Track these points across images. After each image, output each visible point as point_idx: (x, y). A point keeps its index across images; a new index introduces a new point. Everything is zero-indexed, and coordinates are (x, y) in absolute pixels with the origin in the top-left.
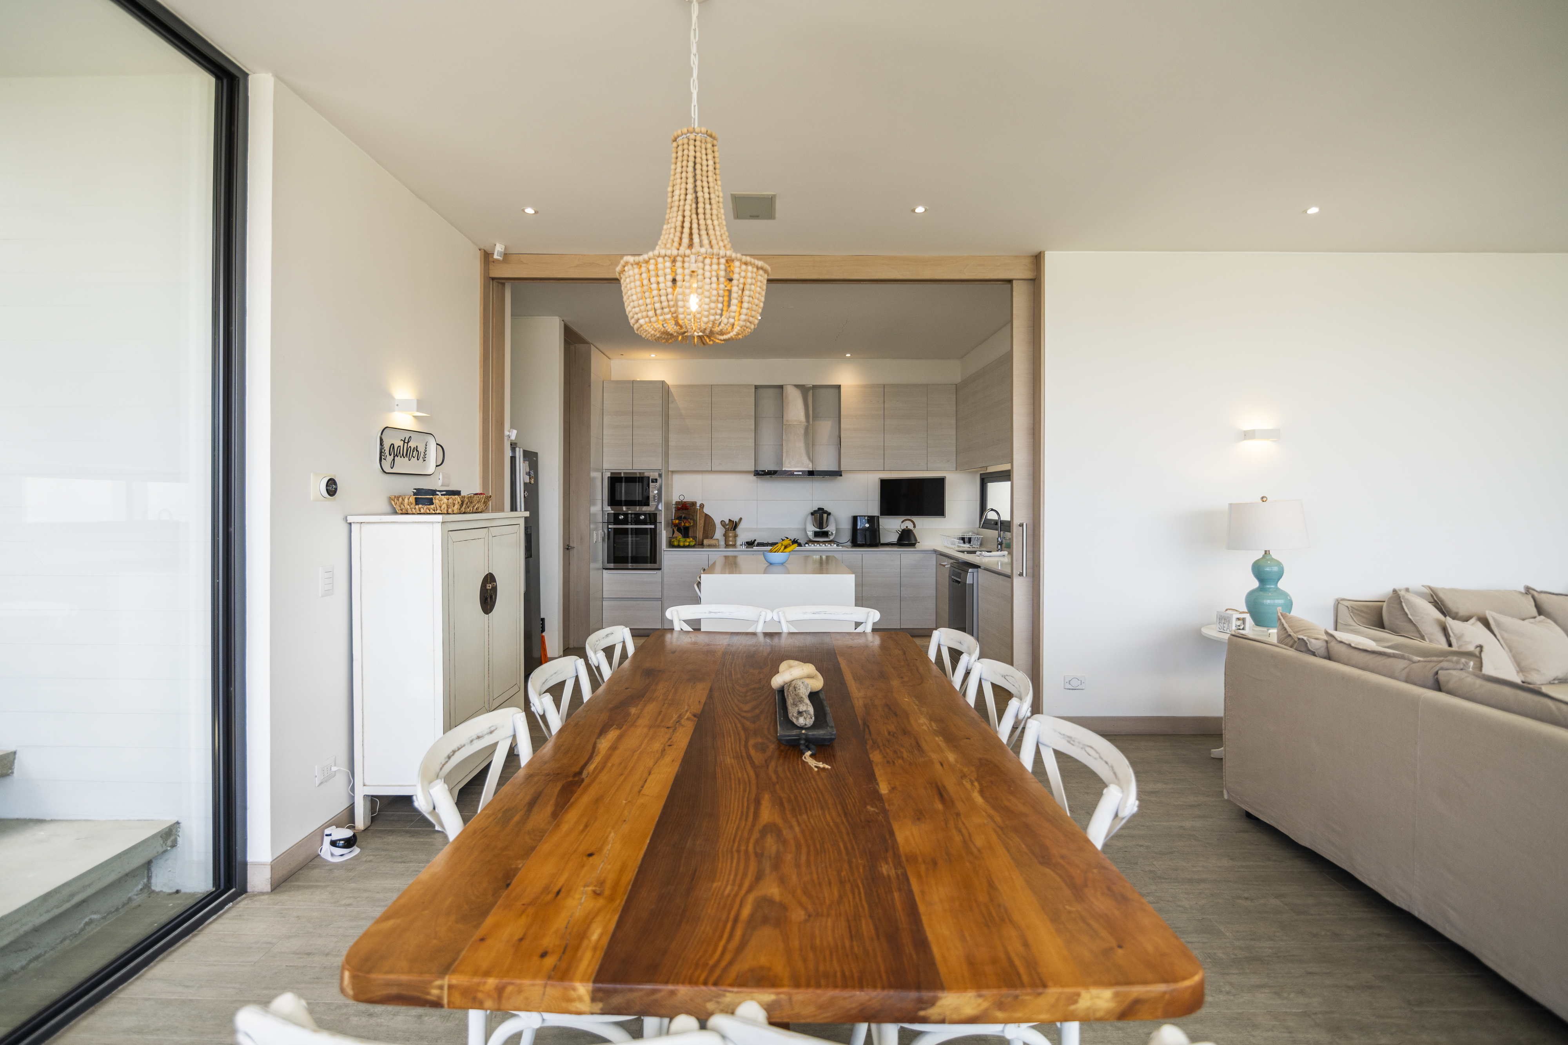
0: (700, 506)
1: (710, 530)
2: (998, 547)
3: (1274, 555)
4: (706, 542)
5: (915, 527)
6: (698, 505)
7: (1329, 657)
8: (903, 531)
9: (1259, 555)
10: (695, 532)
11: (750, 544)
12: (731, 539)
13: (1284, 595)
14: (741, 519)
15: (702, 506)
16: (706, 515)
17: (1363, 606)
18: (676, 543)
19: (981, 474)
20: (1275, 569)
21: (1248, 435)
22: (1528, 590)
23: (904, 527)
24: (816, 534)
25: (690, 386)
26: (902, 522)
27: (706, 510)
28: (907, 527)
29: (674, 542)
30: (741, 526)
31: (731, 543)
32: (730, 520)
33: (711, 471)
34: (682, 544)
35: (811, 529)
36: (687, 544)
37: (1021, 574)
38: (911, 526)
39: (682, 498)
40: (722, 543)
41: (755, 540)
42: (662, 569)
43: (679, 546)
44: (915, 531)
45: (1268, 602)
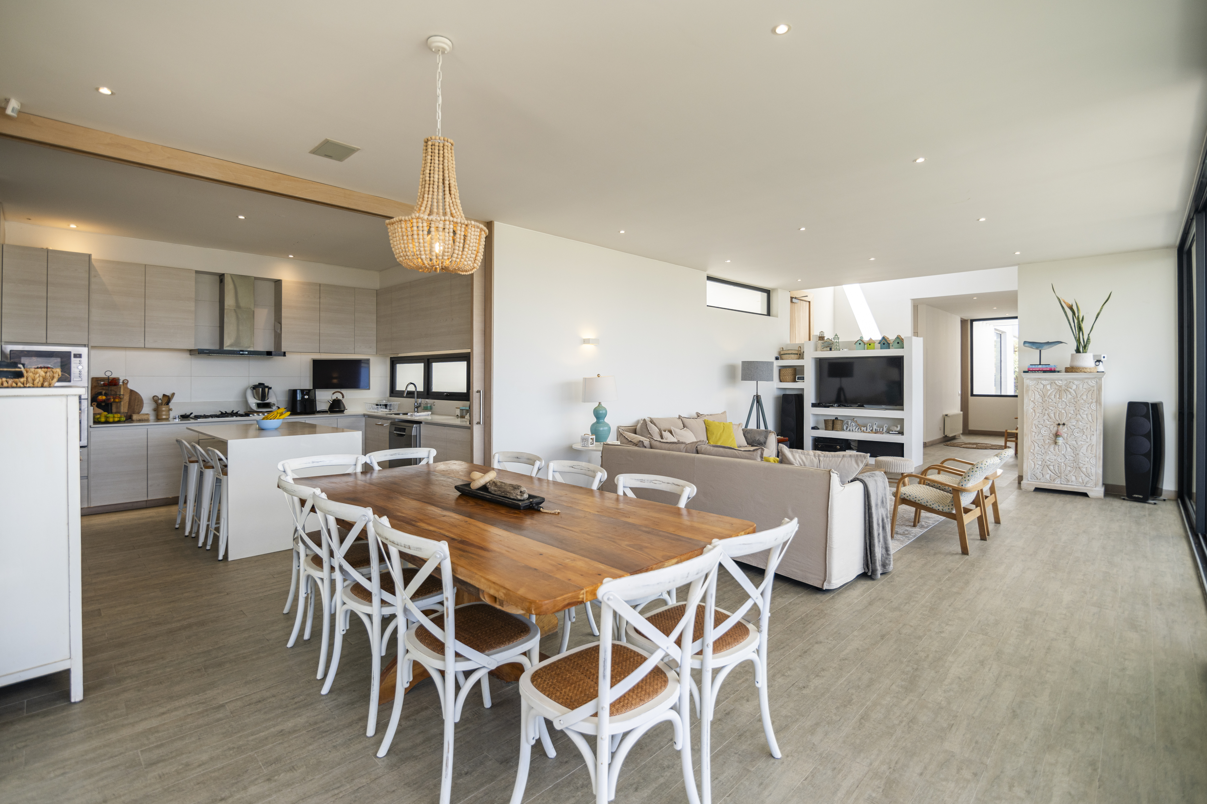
0: (123, 382)
1: (137, 405)
2: (415, 410)
3: (603, 404)
4: (135, 417)
5: (343, 397)
6: (121, 381)
7: (651, 448)
8: (334, 401)
9: (596, 405)
10: (118, 408)
11: (185, 417)
12: (164, 413)
13: (607, 425)
14: (173, 394)
15: (126, 383)
16: (131, 391)
17: (628, 429)
18: (103, 420)
19: (391, 358)
20: (604, 412)
21: (586, 341)
22: (680, 417)
23: (334, 397)
24: (259, 405)
25: (118, 263)
26: (333, 394)
27: (130, 386)
28: (337, 398)
29: (100, 418)
30: (173, 401)
31: (164, 417)
32: (164, 395)
33: (145, 348)
34: (111, 420)
35: (253, 402)
36: (116, 419)
37: (479, 423)
38: (340, 397)
39: (108, 374)
40: (152, 417)
41: (192, 413)
42: (89, 446)
43: (107, 422)
44: (344, 401)
45: (601, 429)
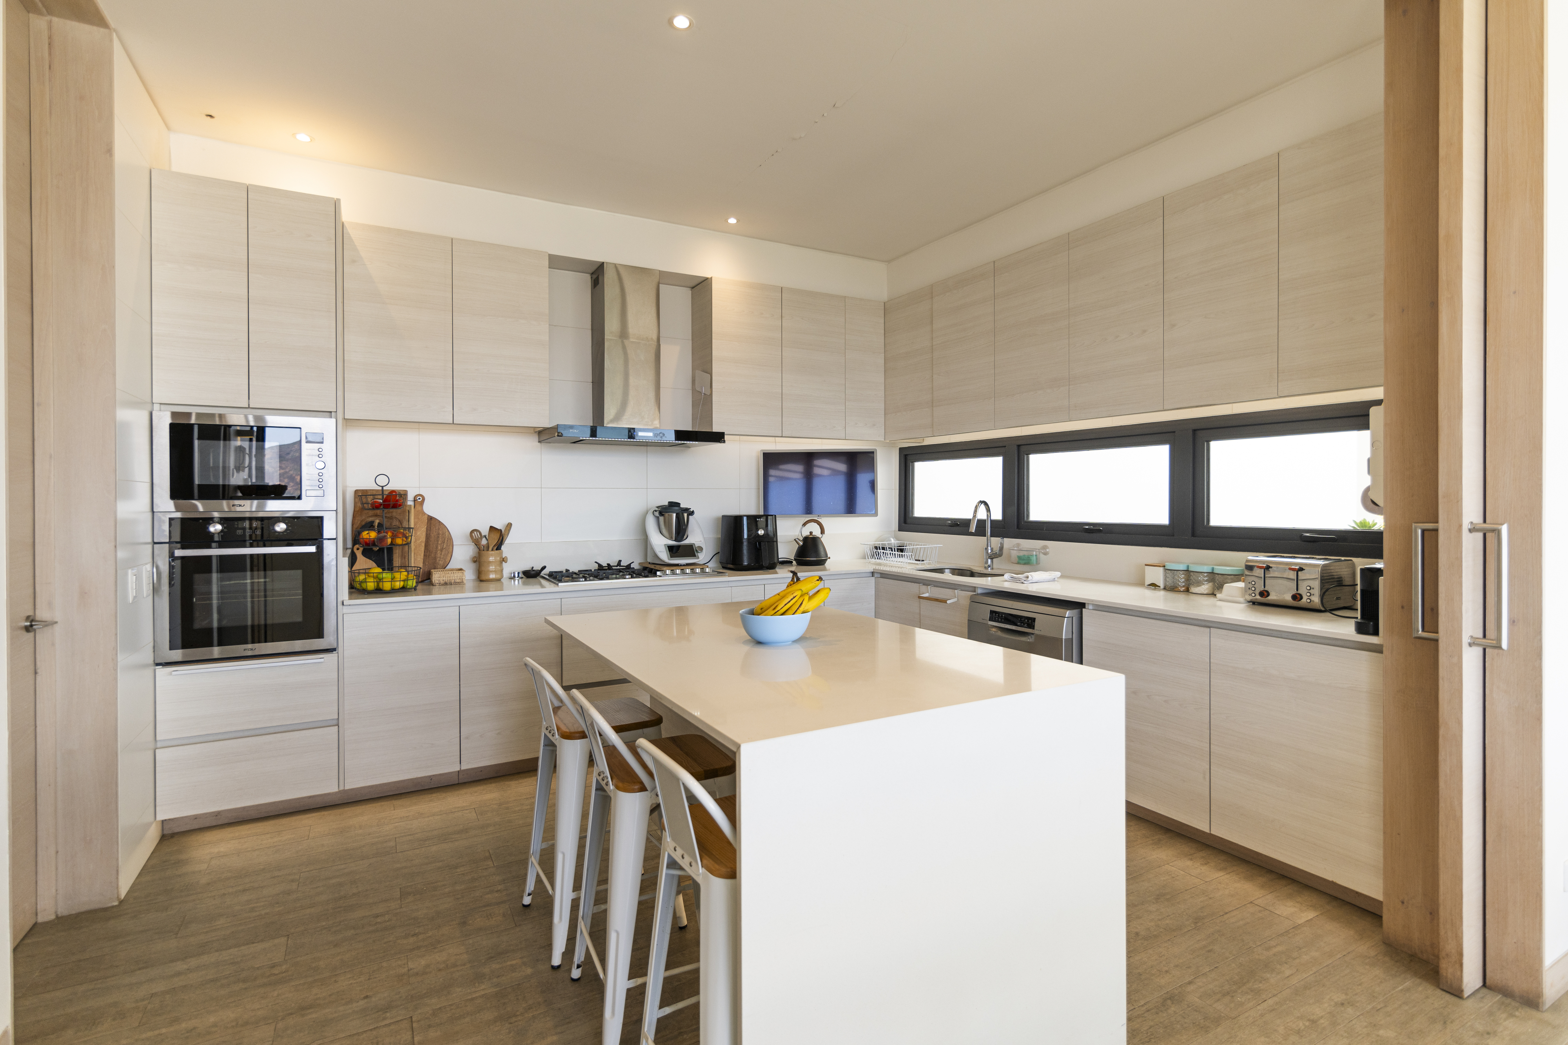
0: (415, 500)
1: (442, 550)
2: (987, 562)
4: (437, 576)
5: (823, 532)
6: (410, 497)
8: (806, 539)
10: (405, 556)
11: (531, 575)
12: (492, 568)
14: (509, 525)
15: (419, 500)
16: (431, 519)
18: (371, 586)
19: (901, 450)
23: (806, 533)
24: (673, 551)
26: (804, 525)
27: (429, 509)
28: (811, 533)
29: (365, 581)
30: (508, 541)
31: (492, 576)
32: (492, 528)
33: (453, 426)
34: (387, 586)
35: (660, 543)
36: (398, 585)
38: (817, 532)
39: (382, 481)
40: (469, 575)
41: (544, 568)
42: (340, 649)
43: (379, 592)
44: (825, 540)
